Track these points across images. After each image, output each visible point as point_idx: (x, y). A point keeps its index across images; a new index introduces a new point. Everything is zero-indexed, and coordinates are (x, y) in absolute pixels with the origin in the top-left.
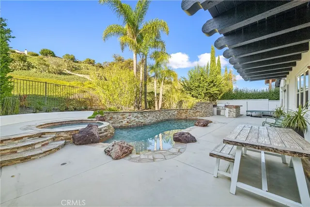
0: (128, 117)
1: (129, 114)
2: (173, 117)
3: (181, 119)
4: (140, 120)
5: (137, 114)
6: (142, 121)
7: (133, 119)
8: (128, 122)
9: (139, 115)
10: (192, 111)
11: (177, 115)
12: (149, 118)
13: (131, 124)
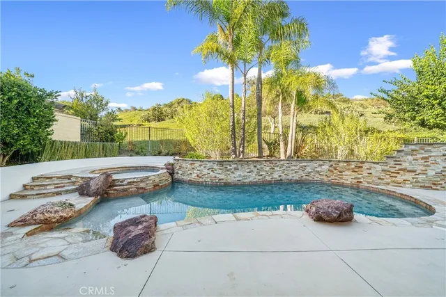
0: (198, 169)
1: (200, 163)
2: (317, 178)
3: (343, 185)
4: (218, 176)
5: (211, 164)
6: (222, 176)
7: (206, 171)
8: (198, 176)
9: (216, 167)
10: (379, 168)
11: (329, 173)
12: (237, 173)
13: (203, 180)
